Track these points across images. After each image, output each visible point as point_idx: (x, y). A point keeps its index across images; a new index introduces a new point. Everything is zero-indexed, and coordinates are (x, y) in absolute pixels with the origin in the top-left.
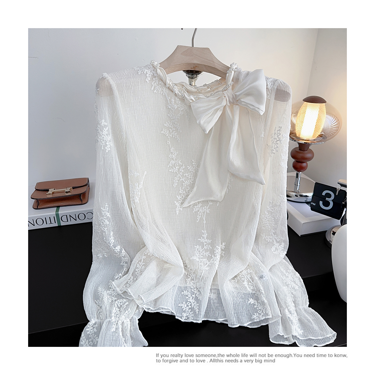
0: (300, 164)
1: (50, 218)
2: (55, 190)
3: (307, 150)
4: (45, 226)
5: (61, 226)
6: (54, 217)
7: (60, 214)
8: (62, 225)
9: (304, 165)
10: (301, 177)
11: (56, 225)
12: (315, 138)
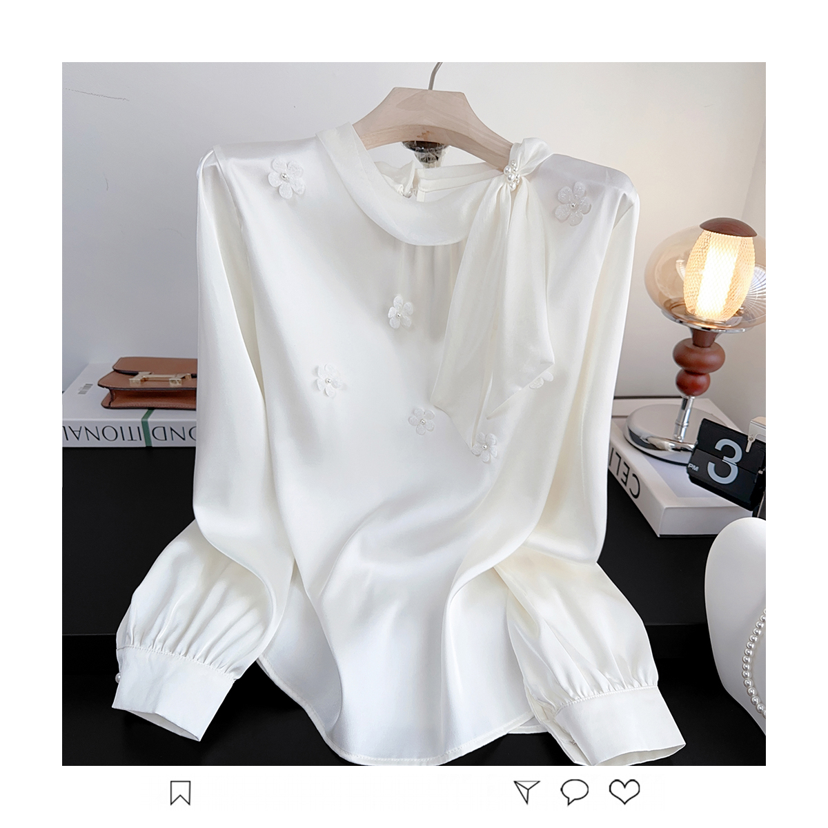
0: (691, 378)
1: (130, 428)
2: (150, 376)
3: (709, 347)
4: (119, 443)
5: (151, 447)
6: (138, 428)
7: (151, 422)
8: (153, 446)
9: (701, 380)
10: (694, 407)
11: (142, 444)
12: (726, 319)
